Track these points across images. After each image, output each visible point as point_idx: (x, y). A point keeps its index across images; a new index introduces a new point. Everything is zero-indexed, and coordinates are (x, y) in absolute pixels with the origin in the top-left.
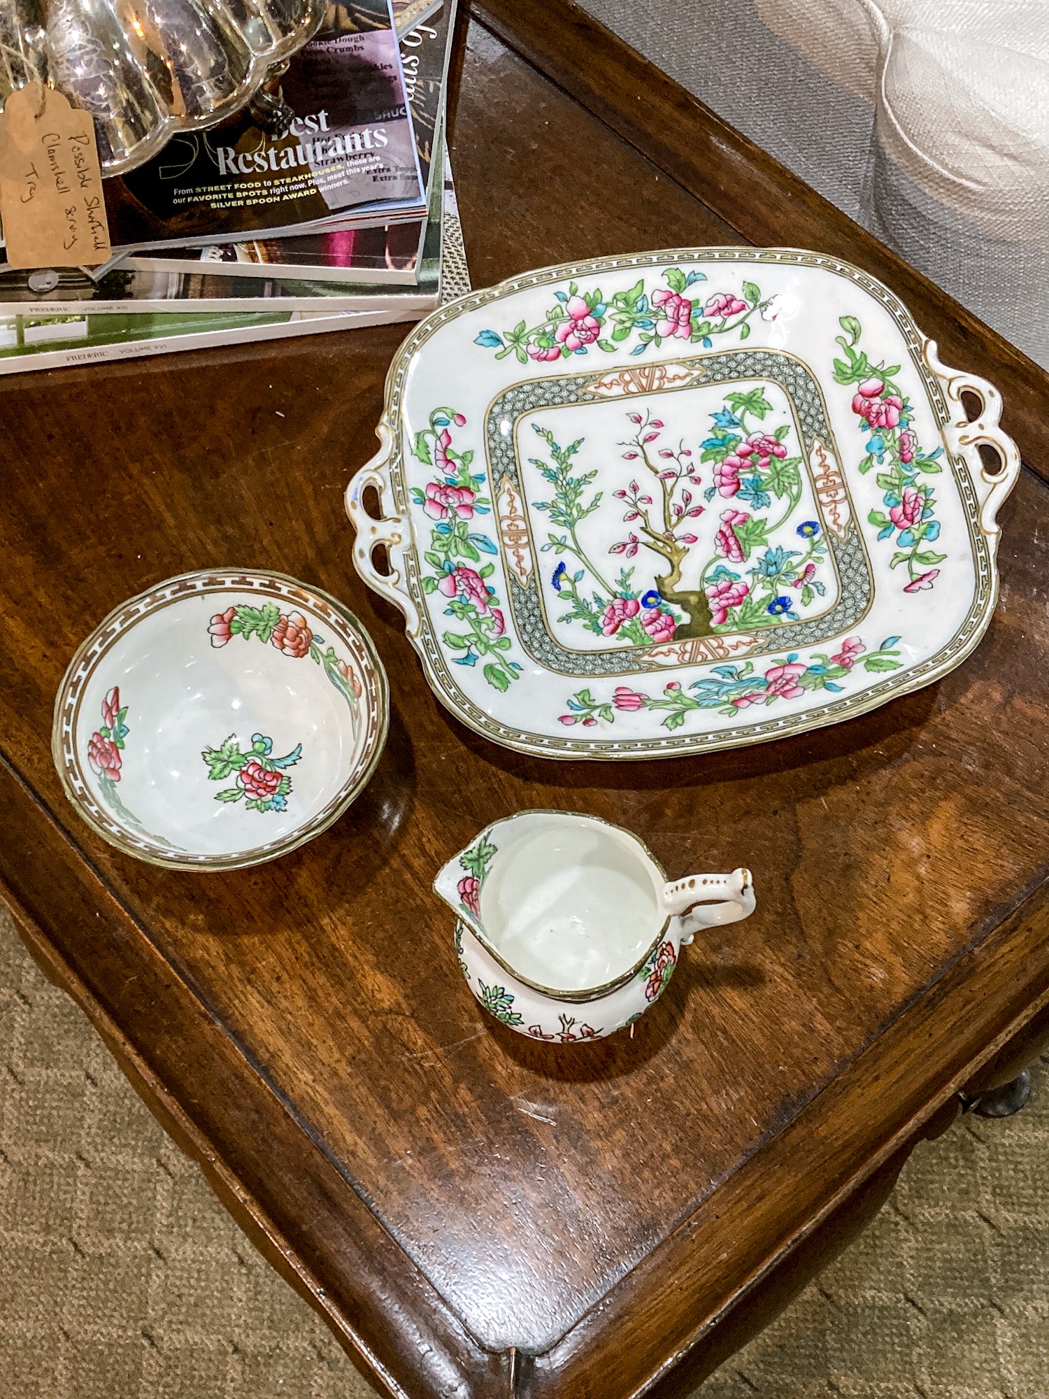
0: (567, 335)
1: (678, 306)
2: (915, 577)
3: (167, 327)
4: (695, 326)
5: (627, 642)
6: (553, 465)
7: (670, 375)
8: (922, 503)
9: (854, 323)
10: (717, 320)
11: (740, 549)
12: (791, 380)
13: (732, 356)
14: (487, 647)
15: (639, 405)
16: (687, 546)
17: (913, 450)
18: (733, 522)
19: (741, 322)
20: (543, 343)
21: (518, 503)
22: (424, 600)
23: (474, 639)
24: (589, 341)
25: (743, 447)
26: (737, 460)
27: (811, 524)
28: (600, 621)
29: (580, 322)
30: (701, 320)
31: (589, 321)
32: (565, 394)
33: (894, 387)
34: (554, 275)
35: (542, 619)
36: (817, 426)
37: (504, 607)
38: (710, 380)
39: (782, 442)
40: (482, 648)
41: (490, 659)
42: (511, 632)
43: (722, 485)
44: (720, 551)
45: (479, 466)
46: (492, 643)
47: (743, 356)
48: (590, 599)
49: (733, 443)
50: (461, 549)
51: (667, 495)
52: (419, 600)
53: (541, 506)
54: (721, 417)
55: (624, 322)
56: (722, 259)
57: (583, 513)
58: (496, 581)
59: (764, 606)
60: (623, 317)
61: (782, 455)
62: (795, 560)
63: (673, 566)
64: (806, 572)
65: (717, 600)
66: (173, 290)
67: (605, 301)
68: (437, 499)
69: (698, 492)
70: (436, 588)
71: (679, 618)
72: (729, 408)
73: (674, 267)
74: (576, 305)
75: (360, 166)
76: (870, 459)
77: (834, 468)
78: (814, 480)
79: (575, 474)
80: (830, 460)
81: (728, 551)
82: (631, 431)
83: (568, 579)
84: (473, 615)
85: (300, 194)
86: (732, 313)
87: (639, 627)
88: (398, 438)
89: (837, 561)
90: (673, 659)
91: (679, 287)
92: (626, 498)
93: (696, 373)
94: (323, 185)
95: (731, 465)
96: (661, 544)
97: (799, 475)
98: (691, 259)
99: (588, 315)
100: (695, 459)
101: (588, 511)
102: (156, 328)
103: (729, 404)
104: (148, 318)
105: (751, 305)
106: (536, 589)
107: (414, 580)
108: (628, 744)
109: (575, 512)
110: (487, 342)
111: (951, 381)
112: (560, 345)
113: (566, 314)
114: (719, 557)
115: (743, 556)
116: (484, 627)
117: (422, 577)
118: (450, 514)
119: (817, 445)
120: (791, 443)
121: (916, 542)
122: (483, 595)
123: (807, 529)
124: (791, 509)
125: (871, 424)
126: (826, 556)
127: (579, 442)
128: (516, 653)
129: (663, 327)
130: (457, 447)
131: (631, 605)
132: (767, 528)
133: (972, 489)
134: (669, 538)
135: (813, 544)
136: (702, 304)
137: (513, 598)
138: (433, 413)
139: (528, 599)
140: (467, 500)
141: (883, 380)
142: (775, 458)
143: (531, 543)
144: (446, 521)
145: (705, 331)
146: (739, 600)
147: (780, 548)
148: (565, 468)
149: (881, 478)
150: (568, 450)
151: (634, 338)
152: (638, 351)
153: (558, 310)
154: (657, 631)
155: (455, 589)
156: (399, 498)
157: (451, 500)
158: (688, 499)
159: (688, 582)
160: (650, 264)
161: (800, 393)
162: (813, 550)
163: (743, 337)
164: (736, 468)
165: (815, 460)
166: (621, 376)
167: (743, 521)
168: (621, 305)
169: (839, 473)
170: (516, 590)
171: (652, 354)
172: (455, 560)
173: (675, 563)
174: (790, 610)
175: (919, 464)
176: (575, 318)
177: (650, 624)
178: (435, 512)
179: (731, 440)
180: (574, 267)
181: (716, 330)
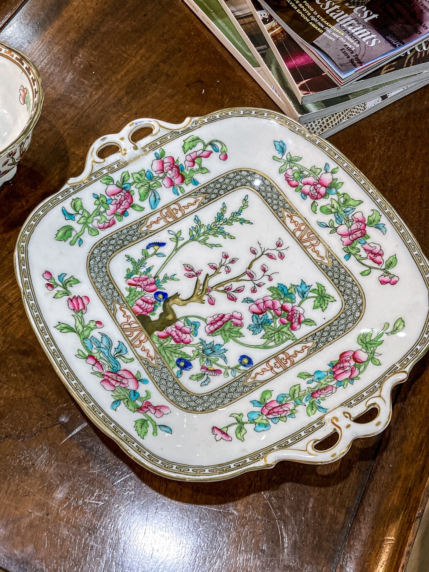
0: (308, 184)
1: (360, 229)
2: (225, 430)
3: (223, 24)
4: (353, 245)
5: (126, 294)
6: (227, 215)
7: (317, 248)
8: (283, 415)
9: (401, 327)
10: (364, 254)
11: (216, 329)
12: (349, 313)
13: (348, 274)
14: (85, 224)
15: (288, 241)
16: (206, 302)
17: (322, 396)
18: (233, 320)
19: (370, 268)
20: (296, 175)
21: (192, 208)
22: (95, 181)
23: (86, 215)
24: (312, 197)
25: (289, 306)
26: (278, 305)
27: (250, 361)
28: (135, 276)
29: (319, 186)
30: (359, 246)
31: (323, 190)
32: (275, 202)
33: (365, 368)
34: (336, 157)
35: (123, 247)
36: (323, 339)
37: (119, 225)
38: (325, 270)
39: (303, 325)
40: (82, 220)
41: (78, 228)
42: (104, 233)
43: (257, 305)
44: (209, 320)
45: (202, 179)
46: (90, 225)
47: (351, 280)
48: (147, 266)
49: (289, 300)
50: (142, 190)
51: (237, 279)
52: (94, 178)
53: (197, 220)
54: (304, 286)
55: (333, 207)
56: (402, 236)
57: (204, 242)
58: (133, 215)
59: (180, 356)
60: (336, 205)
61: (293, 328)
62: (221, 362)
63: (189, 299)
64: (215, 371)
65: (174, 329)
66: (238, 14)
67: (339, 190)
68: (165, 165)
69: (247, 293)
70: (108, 184)
71: (154, 314)
72: (312, 288)
73: (381, 213)
74: (327, 178)
75: (347, 40)
76: (309, 376)
77: (296, 360)
78: (283, 352)
79: (227, 228)
80: (300, 356)
81: (212, 324)
82: (269, 244)
83: (156, 251)
84: (102, 209)
85: (316, 28)
86: (373, 260)
87: (139, 296)
88: (187, 130)
89: (229, 385)
90: (121, 319)
91: (370, 223)
92: (224, 260)
93: (326, 261)
94: (328, 33)
95: (273, 304)
96: (201, 288)
97: (283, 342)
98: (390, 219)
99: (325, 186)
100: (269, 284)
101: (206, 244)
102: (220, 21)
103: (315, 287)
104: (223, 15)
105: (383, 267)
106: (141, 237)
107: (105, 171)
108: (37, 307)
109: (201, 238)
110: (278, 147)
111: (380, 396)
112: (301, 184)
113: (319, 176)
114: (205, 320)
115: (212, 333)
116: (99, 218)
117: (110, 175)
118: (161, 175)
119: (310, 344)
120: (302, 331)
121: (252, 421)
122: (119, 211)
123: (246, 361)
124: (257, 347)
125: (333, 367)
126: (231, 378)
127: (249, 222)
128: (90, 241)
129: (343, 229)
130: (205, 162)
131: (153, 287)
132: (237, 339)
133: (301, 439)
134: (207, 290)
135: (236, 368)
136: (368, 241)
137: (129, 227)
138: (217, 141)
139: (133, 236)
140: (177, 181)
141: (368, 360)
142: (289, 326)
143: (170, 224)
144: (155, 175)
145: (354, 252)
146: (179, 341)
147: (225, 350)
148: (228, 222)
149: (297, 387)
150: (241, 219)
151: (327, 219)
152: (321, 224)
153: (319, 171)
154: (140, 307)
155: (113, 195)
156: (152, 146)
157: (170, 172)
158: (238, 290)
159: (180, 311)
160: (374, 200)
161: (342, 322)
162: (232, 369)
163: (362, 274)
164: (273, 308)
165: (298, 347)
166: (302, 224)
167: (237, 325)
168: (342, 200)
169: (293, 364)
170: (134, 227)
171: (324, 233)
172: (133, 188)
173: (191, 300)
174: (183, 371)
175: (312, 404)
176: (320, 182)
177: (144, 301)
178: (156, 166)
179: (291, 298)
180: (347, 163)
181: (358, 257)
